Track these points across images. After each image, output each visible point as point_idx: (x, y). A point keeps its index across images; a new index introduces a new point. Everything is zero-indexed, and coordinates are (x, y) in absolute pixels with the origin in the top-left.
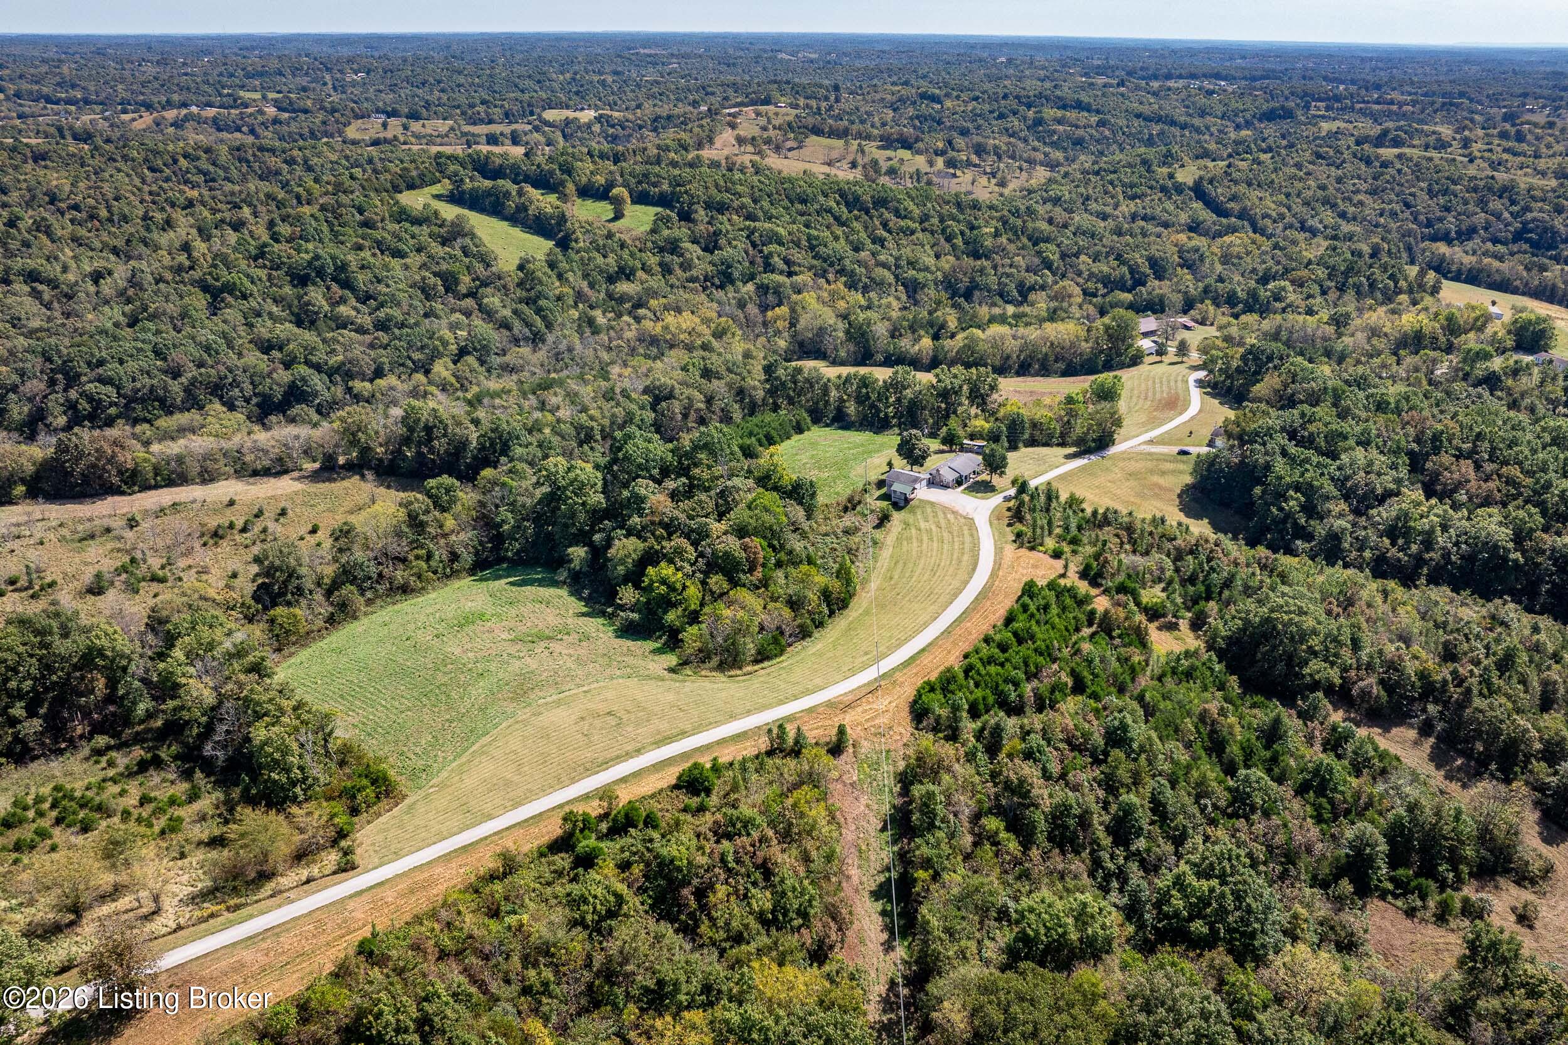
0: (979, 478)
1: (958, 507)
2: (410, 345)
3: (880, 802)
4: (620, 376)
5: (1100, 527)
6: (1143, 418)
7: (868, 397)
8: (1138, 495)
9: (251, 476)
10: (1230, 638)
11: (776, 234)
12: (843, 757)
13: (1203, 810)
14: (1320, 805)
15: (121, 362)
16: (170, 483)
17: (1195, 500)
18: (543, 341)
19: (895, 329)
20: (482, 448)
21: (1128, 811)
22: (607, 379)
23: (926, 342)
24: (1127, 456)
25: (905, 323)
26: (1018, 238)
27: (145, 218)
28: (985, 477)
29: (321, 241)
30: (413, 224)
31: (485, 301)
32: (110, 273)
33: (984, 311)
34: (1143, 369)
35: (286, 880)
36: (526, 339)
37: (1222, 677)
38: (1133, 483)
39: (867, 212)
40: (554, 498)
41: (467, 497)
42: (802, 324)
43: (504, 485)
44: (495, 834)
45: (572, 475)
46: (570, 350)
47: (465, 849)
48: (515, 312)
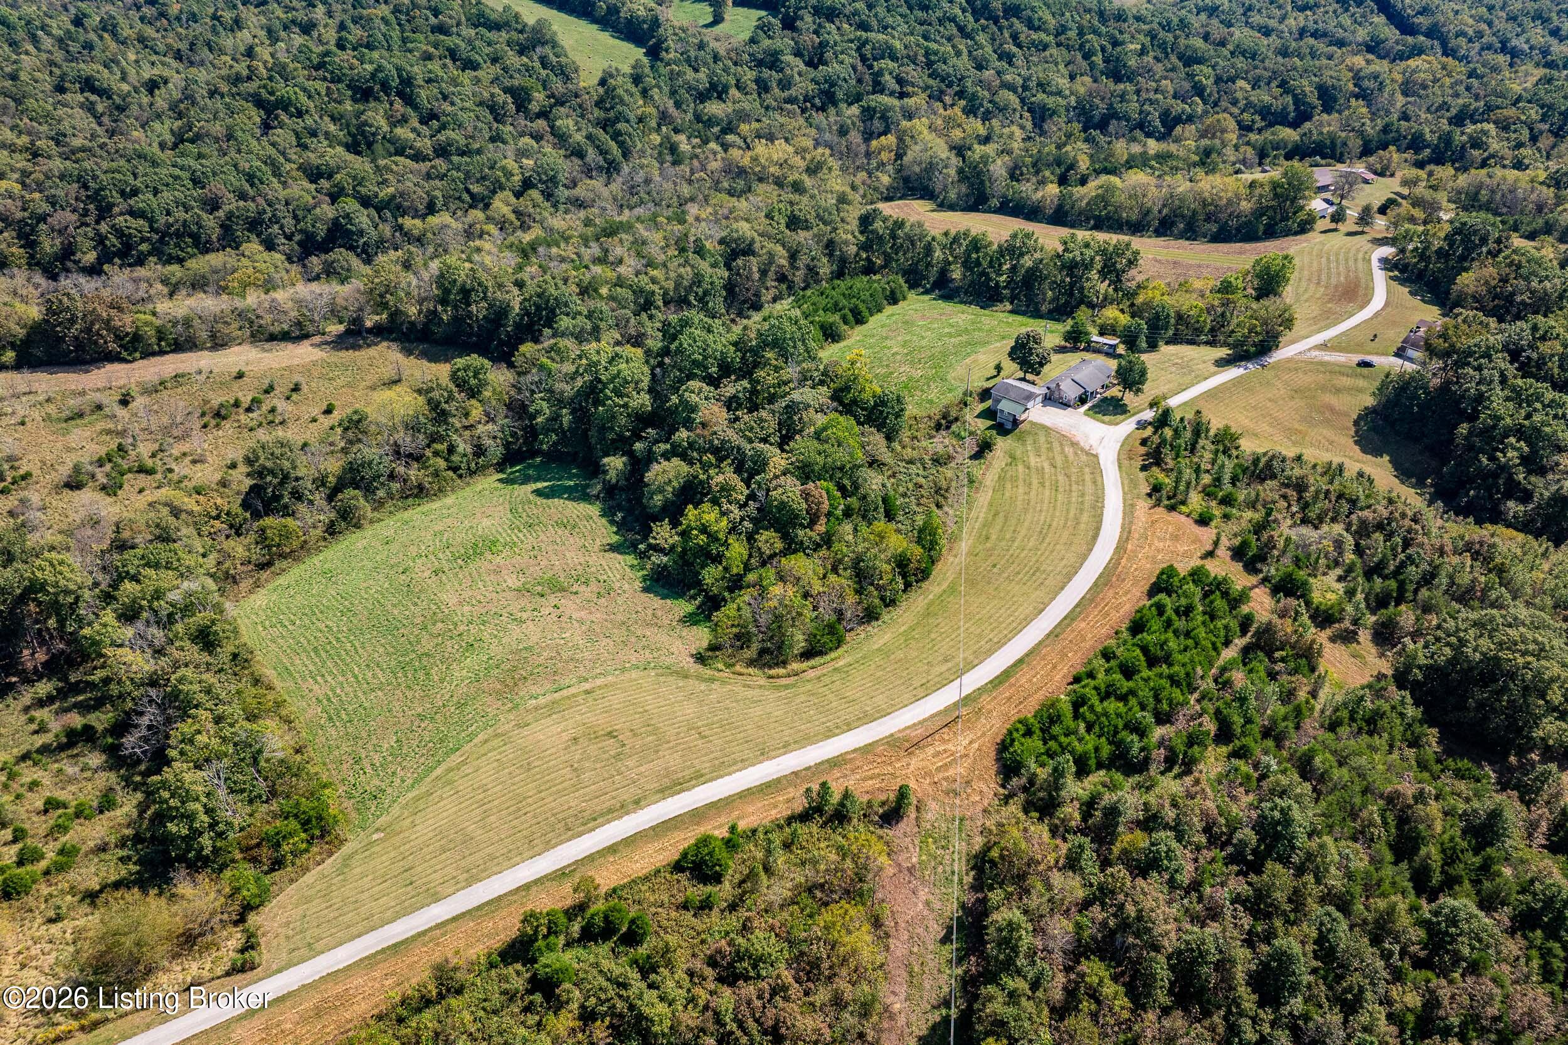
0: (1108, 394)
1: (1079, 437)
2: (468, 175)
3: (945, 898)
4: (697, 219)
5: (1262, 480)
6: (1315, 310)
7: (978, 263)
8: (1303, 419)
9: (267, 341)
10: (1429, 667)
11: (890, 48)
12: (902, 825)
13: (1386, 956)
14: (1550, 950)
15: (156, 192)
16: (178, 347)
17: (1374, 429)
18: (618, 170)
19: (1016, 167)
20: (526, 312)
21: (1284, 959)
22: (682, 221)
23: (1053, 190)
24: (1292, 365)
25: (1028, 160)
26: (1167, 56)
27: (215, 17)
28: (1115, 392)
29: (389, 49)
30: (490, 29)
31: (559, 123)
32: (166, 82)
33: (1122, 149)
34: (1314, 238)
35: (168, 980)
36: (600, 169)
37: (1417, 729)
38: (1299, 403)
39: (996, 22)
40: (593, 391)
41: (499, 378)
42: (908, 158)
43: (542, 367)
44: (438, 926)
45: (614, 370)
46: (648, 181)
47: (396, 949)
48: (589, 137)
